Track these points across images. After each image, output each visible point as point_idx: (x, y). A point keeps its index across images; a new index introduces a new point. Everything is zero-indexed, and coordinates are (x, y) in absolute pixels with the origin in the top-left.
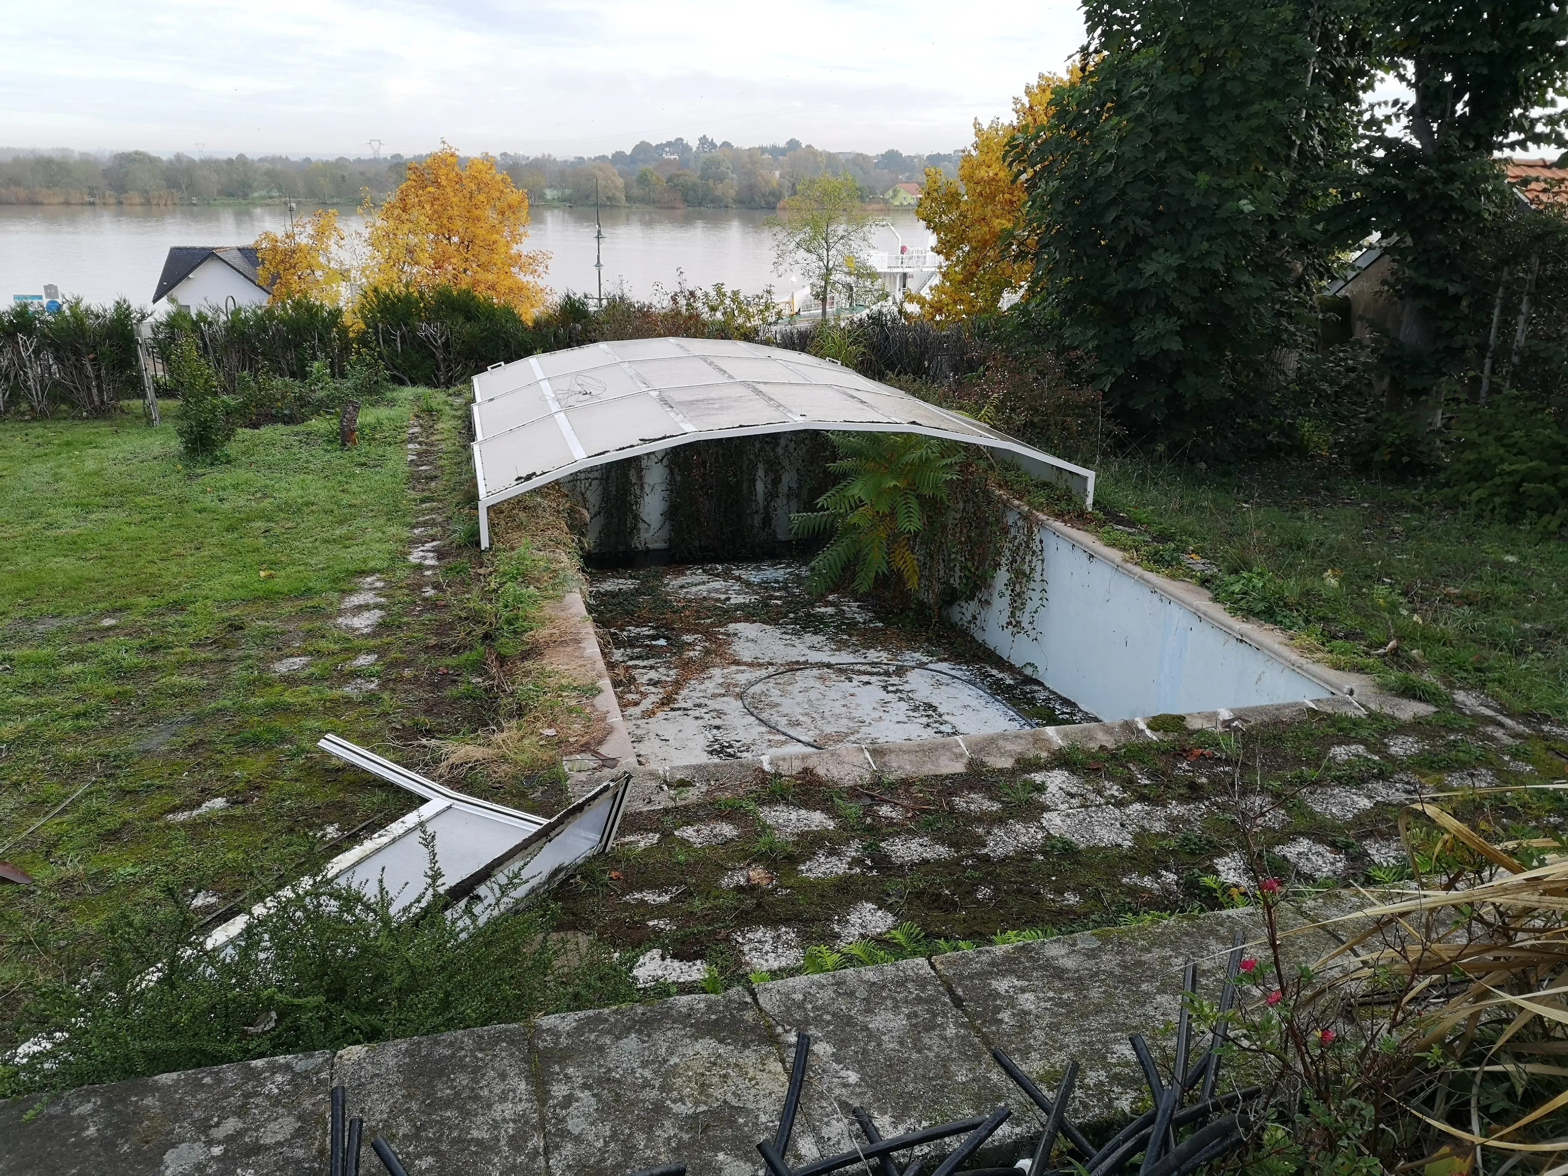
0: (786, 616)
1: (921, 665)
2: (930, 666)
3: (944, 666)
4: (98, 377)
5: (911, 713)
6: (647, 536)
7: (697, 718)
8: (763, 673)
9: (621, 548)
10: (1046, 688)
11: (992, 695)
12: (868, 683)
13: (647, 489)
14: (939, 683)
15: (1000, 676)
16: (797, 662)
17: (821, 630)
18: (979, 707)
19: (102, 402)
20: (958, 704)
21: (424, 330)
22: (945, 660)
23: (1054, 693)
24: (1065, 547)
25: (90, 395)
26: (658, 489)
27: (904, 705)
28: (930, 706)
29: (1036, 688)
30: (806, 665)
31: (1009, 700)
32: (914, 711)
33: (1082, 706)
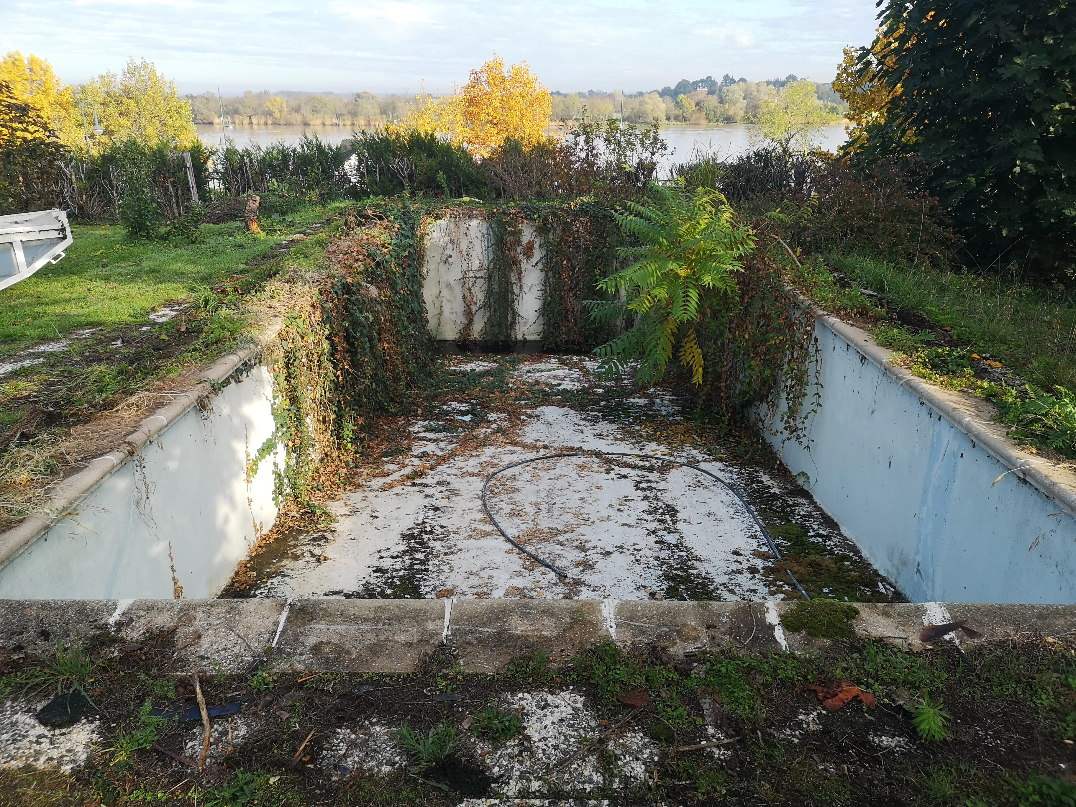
0: (597, 403)
1: (693, 463)
2: (702, 465)
3: (714, 467)
4: (176, 195)
5: (645, 516)
6: (525, 329)
7: (427, 496)
8: (533, 455)
9: (502, 338)
10: (813, 503)
11: (747, 504)
12: (625, 477)
13: (525, 289)
14: (699, 484)
15: (770, 483)
16: (572, 448)
17: (619, 419)
18: (725, 517)
19: (180, 215)
20: (704, 509)
21: (395, 164)
22: (721, 460)
23: (818, 509)
24: (841, 347)
25: (172, 209)
26: (536, 288)
27: (645, 505)
28: (671, 510)
29: (802, 501)
30: (580, 451)
31: (762, 512)
32: (650, 513)
33: (844, 530)
